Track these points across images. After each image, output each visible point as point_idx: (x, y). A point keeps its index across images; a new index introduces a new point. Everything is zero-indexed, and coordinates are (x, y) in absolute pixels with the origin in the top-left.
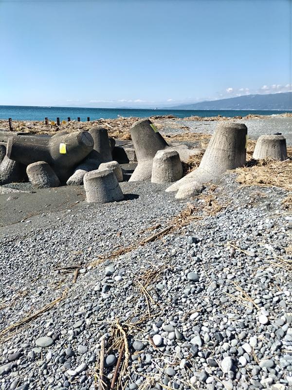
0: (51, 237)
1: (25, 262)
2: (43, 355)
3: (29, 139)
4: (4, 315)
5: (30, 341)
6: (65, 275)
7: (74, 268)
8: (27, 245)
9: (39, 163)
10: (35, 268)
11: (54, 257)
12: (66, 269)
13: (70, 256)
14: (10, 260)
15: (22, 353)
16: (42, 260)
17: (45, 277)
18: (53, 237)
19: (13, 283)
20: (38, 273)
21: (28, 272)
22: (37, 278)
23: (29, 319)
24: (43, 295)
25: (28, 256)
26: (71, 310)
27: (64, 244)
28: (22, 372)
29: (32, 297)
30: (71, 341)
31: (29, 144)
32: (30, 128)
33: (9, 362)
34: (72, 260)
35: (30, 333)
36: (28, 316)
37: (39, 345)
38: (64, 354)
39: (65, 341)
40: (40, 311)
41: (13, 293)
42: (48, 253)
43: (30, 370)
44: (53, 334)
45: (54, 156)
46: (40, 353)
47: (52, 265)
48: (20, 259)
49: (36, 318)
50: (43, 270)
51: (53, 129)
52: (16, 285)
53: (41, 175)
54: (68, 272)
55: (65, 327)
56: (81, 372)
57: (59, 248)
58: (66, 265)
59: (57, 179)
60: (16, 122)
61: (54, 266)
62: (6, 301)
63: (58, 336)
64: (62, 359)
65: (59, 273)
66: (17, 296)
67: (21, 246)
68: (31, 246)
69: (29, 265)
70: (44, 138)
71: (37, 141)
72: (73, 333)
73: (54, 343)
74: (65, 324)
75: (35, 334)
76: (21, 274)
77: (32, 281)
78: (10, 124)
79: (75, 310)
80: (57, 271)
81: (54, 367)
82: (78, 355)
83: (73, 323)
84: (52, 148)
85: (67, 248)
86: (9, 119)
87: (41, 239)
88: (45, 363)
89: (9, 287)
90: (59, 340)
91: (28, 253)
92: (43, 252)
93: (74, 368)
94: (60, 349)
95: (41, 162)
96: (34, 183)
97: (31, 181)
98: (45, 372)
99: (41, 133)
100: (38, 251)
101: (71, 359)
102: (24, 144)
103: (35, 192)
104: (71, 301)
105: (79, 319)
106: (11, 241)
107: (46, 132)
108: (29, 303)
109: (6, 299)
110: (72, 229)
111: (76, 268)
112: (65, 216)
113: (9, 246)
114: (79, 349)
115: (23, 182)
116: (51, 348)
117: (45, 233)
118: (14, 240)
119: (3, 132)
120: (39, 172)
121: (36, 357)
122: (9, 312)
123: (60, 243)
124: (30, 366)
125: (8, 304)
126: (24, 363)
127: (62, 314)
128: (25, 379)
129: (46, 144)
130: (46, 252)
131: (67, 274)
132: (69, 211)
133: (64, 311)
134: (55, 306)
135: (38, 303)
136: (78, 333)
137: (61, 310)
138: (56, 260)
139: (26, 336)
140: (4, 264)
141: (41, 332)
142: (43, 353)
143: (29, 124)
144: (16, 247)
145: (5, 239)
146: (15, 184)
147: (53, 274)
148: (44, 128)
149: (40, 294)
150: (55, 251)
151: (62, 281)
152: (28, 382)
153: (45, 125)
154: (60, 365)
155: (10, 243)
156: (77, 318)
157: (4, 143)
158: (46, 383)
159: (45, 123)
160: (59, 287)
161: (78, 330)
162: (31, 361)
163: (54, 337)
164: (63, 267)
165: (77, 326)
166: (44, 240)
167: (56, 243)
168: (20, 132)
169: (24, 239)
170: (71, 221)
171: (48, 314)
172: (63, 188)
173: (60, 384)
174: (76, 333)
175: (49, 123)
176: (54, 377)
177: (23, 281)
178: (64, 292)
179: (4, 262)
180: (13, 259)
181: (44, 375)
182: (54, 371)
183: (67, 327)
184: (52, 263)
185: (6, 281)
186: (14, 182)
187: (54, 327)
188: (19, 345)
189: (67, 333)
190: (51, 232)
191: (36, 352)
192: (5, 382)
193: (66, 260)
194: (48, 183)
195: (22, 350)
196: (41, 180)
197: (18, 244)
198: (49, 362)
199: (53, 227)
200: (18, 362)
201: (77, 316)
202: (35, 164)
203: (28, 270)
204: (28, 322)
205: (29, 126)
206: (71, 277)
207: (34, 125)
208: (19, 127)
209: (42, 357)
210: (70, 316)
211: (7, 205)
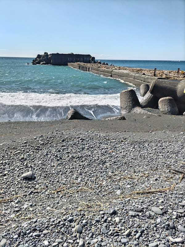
0: (167, 147)
1: (149, 157)
2: (155, 218)
3: (165, 82)
4: (134, 183)
5: (148, 205)
6: (173, 175)
7: (180, 172)
8: (151, 147)
9: (168, 98)
10: (154, 162)
11: (168, 160)
12: (175, 171)
13: (179, 163)
14: (141, 153)
15: (143, 210)
16: (160, 160)
17: (160, 170)
18: (168, 147)
19: (140, 166)
20: (156, 167)
21: (150, 163)
22: (155, 169)
23: (149, 192)
24: (157, 181)
25: (151, 154)
26: (177, 199)
27: (175, 154)
28: (141, 221)
29: (150, 179)
30: (174, 219)
31: (164, 85)
32: (166, 75)
33: (135, 211)
34: (180, 166)
35: (148, 200)
36: (148, 190)
37: (153, 210)
38: (169, 225)
39: (170, 217)
40: (155, 190)
41: (140, 172)
42: (164, 156)
43: (146, 223)
44: (163, 209)
45: (179, 94)
46: (154, 216)
47: (166, 165)
48: (146, 154)
49: (153, 194)
50: (159, 166)
51: (182, 76)
52: (142, 169)
53: (167, 105)
54: (175, 173)
55: (172, 208)
56: (179, 243)
57: (171, 156)
58: (175, 168)
59: (177, 110)
60: (158, 71)
61: (166, 166)
62: (136, 175)
63: (166, 211)
64: (167, 227)
65: (170, 171)
66: (142, 175)
67: (148, 147)
68: (154, 149)
69: (151, 159)
70: (175, 82)
71: (170, 83)
72: (176, 215)
73: (163, 214)
74: (172, 206)
75: (152, 203)
76: (146, 163)
77: (151, 169)
78: (155, 72)
79: (180, 200)
80: (169, 170)
81: (161, 229)
82: (178, 231)
83: (177, 208)
84: (179, 89)
85: (177, 157)
86: (155, 69)
87: (160, 146)
88: (155, 223)
89: (138, 168)
90: (166, 214)
91: (151, 152)
92: (161, 154)
93: (174, 237)
94: (166, 220)
95: (169, 98)
96: (162, 110)
97: (160, 108)
98: (155, 229)
99: (172, 78)
100: (157, 153)
101: (173, 231)
102: (161, 85)
103: (161, 116)
104: (178, 193)
105: (181, 208)
106: (143, 142)
107: (176, 78)
108: (148, 182)
109: (136, 174)
110: (182, 145)
111: (182, 173)
112: (179, 136)
113: (141, 144)
114: (179, 227)
115: (155, 109)
116: (160, 217)
117: (164, 143)
118: (144, 142)
119: (149, 77)
120: (166, 103)
121: (150, 217)
122: (137, 182)
123: (173, 152)
124: (146, 220)
125: (137, 178)
126: (143, 216)
127: (170, 199)
128: (143, 226)
129: (175, 86)
130: (163, 155)
131: (175, 175)
132: (182, 133)
133: (172, 198)
134: (165, 192)
135: (154, 185)
136: (180, 217)
137: (170, 196)
138: (169, 163)
139: (146, 201)
140: (137, 154)
141: (155, 203)
142: (155, 217)
143: (166, 72)
144: (145, 146)
145: (139, 140)
146: (149, 108)
147: (165, 171)
148: (176, 75)
149: (156, 180)
150: (168, 157)
151: (171, 178)
152: (144, 229)
153: (177, 73)
154: (165, 230)
155: (142, 143)
156: (180, 206)
157: (148, 83)
158: (154, 236)
159: (177, 72)
160: (169, 180)
161: (181, 215)
162: (148, 218)
163: (163, 211)
164: (173, 169)
165: (180, 212)
166: (163, 147)
167: (170, 151)
168: (159, 77)
169: (150, 143)
170: (182, 140)
171: (161, 195)
172: (180, 117)
173: (163, 242)
174: (178, 216)
175: (180, 72)
176: (160, 235)
177: (146, 168)
178: (172, 186)
179: (137, 152)
180: (142, 153)
181: (154, 230)
182: (160, 232)
183: (173, 209)
184: (166, 164)
185: (137, 164)
186: (149, 107)
187: (164, 205)
188: (142, 204)
189: (172, 213)
190: (167, 144)
191: (151, 214)
192: (132, 221)
193: (175, 165)
194: (170, 111)
195: (143, 209)
196: (166, 109)
197: (146, 145)
198: (159, 224)
199: (169, 141)
200: (140, 214)
201: (181, 205)
202: (165, 98)
203: (150, 162)
204: (148, 194)
205: (166, 74)
206: (178, 177)
207: (170, 73)
208: (160, 74)
209: (154, 219)
210: (176, 203)
211: (143, 120)
